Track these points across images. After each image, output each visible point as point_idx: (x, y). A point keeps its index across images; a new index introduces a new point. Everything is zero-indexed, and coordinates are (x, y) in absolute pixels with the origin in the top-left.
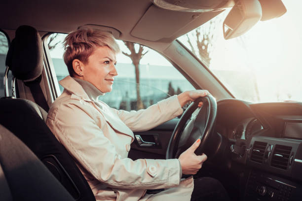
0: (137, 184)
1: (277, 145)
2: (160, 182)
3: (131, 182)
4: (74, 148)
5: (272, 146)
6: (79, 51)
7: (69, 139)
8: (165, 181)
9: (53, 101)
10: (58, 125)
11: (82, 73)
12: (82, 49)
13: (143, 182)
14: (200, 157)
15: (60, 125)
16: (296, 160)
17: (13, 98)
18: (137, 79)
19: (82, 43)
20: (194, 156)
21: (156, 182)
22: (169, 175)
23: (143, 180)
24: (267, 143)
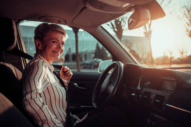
1: (157, 95)
5: (154, 95)
16: (167, 104)
24: (151, 93)
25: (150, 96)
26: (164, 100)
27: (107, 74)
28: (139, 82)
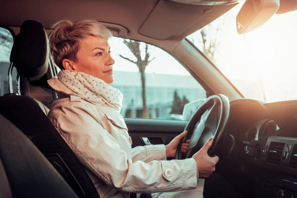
1: (296, 145)
5: (290, 146)
6: (65, 51)
8: (182, 184)
12: (67, 47)
13: (159, 187)
14: (213, 158)
17: (17, 94)
20: (207, 157)
21: (172, 187)
22: (185, 178)
24: (285, 144)
25: (282, 149)
28: (256, 133)
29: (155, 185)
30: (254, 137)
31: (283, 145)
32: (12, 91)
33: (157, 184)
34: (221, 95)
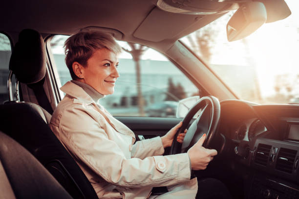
0: (147, 182)
1: (281, 148)
2: (171, 177)
3: (141, 180)
4: (82, 153)
5: (277, 149)
6: (78, 55)
7: (76, 145)
8: (176, 176)
9: (57, 104)
10: (64, 132)
11: (82, 76)
12: (81, 53)
13: (154, 179)
15: (65, 131)
17: (17, 102)
18: (138, 74)
19: (81, 47)
21: (167, 178)
22: (179, 169)
23: (153, 177)
24: (271, 146)
25: (269, 151)
26: (295, 157)
27: (192, 120)
29: (150, 177)
30: (244, 135)
31: (269, 147)
32: (12, 100)
33: (151, 176)
34: (213, 97)
